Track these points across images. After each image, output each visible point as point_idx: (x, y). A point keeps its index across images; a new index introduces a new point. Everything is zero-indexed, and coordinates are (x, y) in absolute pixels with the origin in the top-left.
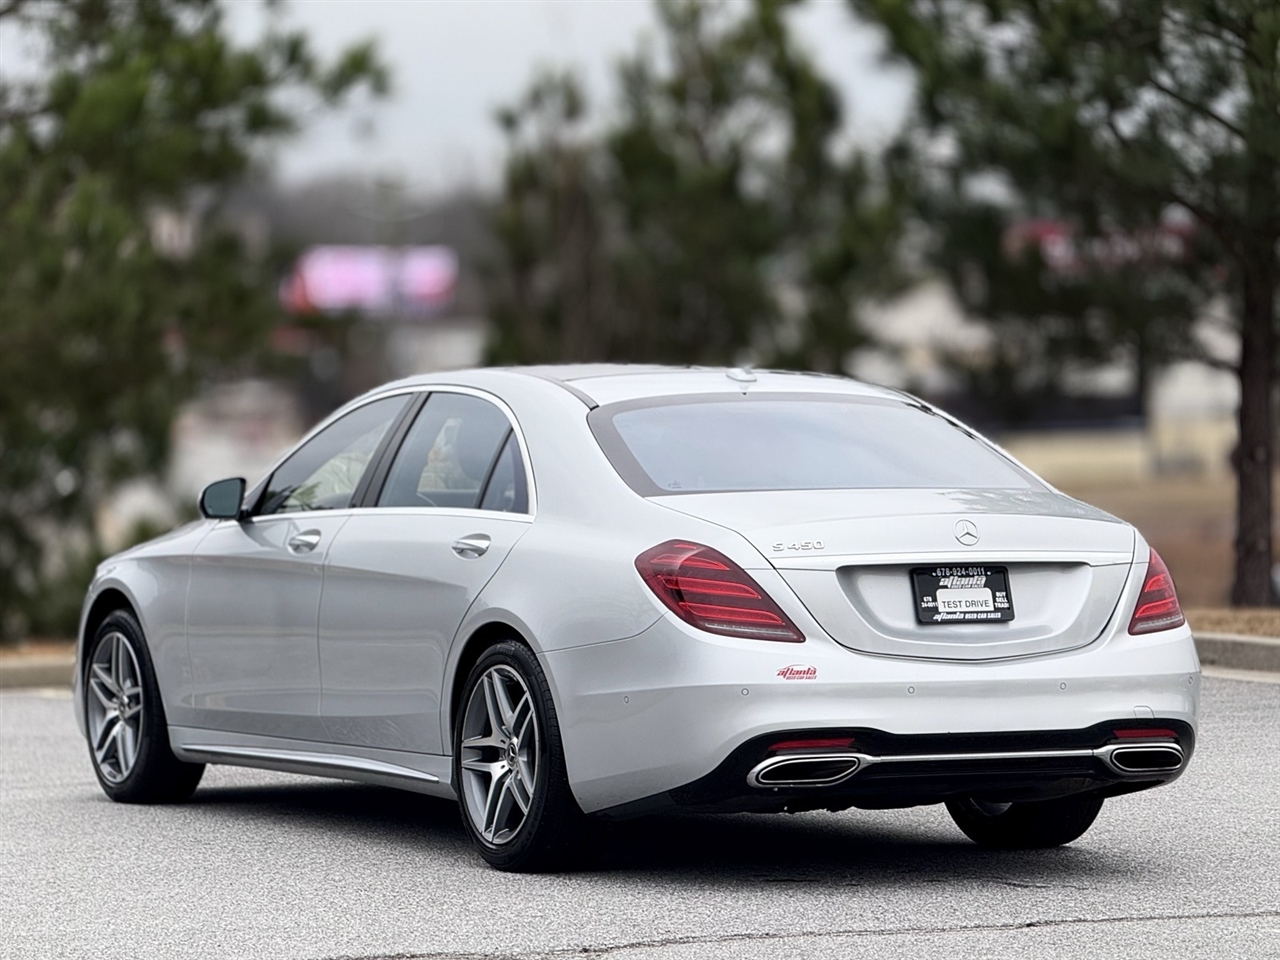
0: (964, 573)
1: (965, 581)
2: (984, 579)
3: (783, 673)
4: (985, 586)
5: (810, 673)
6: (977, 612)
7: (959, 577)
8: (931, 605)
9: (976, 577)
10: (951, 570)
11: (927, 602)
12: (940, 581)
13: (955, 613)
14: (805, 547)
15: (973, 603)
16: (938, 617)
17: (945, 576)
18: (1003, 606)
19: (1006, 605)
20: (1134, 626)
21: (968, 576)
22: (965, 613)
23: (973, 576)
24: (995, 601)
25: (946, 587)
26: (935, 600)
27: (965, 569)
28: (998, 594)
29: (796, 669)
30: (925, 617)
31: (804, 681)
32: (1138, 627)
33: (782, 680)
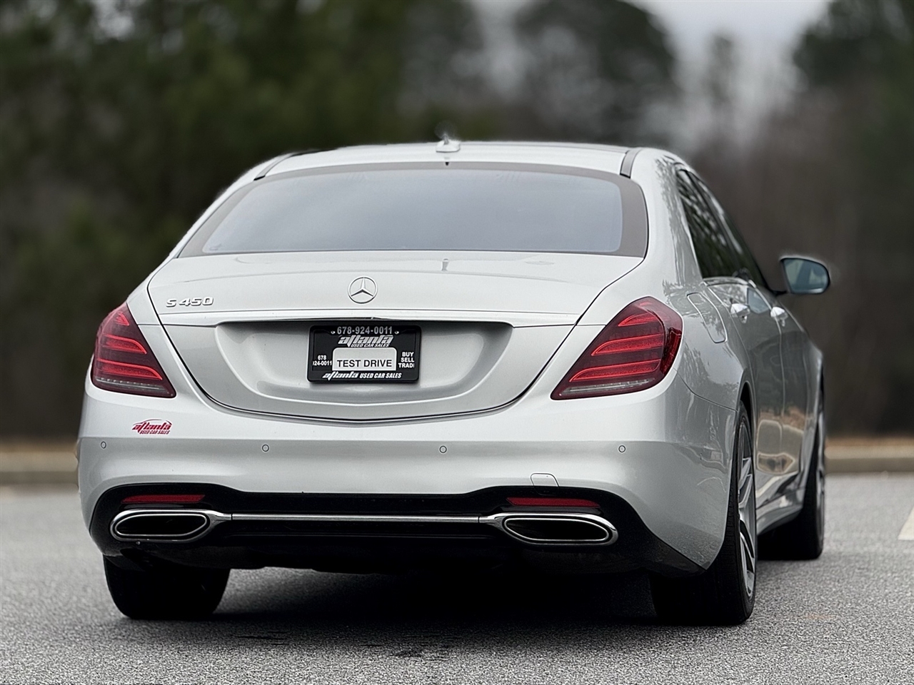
0: (368, 332)
1: (368, 340)
2: (391, 339)
3: (138, 428)
4: (390, 346)
5: (166, 427)
6: (374, 372)
7: (362, 336)
8: (324, 363)
9: (382, 337)
10: (353, 328)
11: (322, 361)
12: (340, 339)
13: (349, 372)
14: (196, 303)
15: (372, 363)
16: (329, 376)
17: (346, 335)
18: (407, 366)
19: (412, 366)
20: (560, 392)
21: (372, 335)
22: (360, 372)
23: (378, 335)
24: (399, 361)
25: (345, 346)
26: (329, 358)
27: (369, 327)
28: (404, 354)
29: (152, 423)
30: (317, 376)
31: (157, 436)
32: (566, 392)
33: (136, 434)
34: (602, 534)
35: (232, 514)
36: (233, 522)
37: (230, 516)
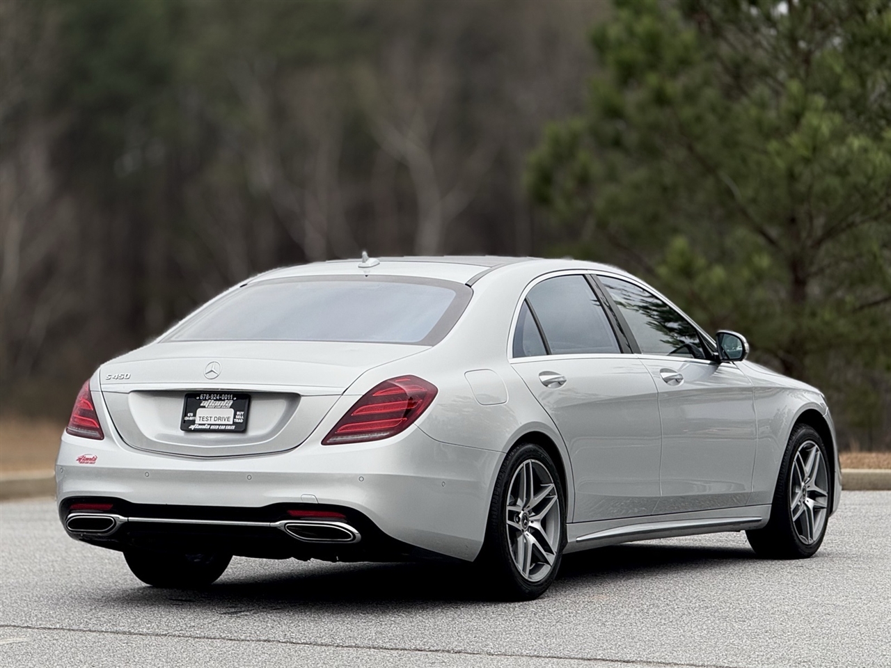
0: (218, 398)
1: (218, 403)
2: (231, 402)
3: (79, 459)
4: (231, 407)
5: (94, 459)
6: (219, 425)
7: (215, 400)
8: (191, 419)
9: (226, 401)
10: (210, 395)
11: (190, 417)
12: (201, 403)
13: (204, 425)
15: (219, 418)
16: (192, 427)
17: (205, 400)
18: (239, 421)
19: (242, 421)
20: (328, 439)
21: (220, 400)
22: (211, 425)
23: (224, 400)
24: (234, 418)
25: (204, 407)
26: (195, 415)
27: (219, 394)
28: (238, 413)
29: (87, 457)
30: (186, 426)
31: (88, 465)
32: (331, 440)
33: (77, 464)
34: (349, 536)
35: (128, 517)
36: (128, 522)
37: (126, 518)
